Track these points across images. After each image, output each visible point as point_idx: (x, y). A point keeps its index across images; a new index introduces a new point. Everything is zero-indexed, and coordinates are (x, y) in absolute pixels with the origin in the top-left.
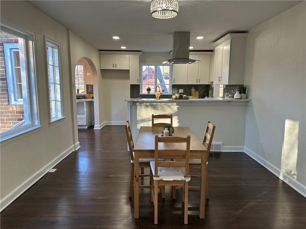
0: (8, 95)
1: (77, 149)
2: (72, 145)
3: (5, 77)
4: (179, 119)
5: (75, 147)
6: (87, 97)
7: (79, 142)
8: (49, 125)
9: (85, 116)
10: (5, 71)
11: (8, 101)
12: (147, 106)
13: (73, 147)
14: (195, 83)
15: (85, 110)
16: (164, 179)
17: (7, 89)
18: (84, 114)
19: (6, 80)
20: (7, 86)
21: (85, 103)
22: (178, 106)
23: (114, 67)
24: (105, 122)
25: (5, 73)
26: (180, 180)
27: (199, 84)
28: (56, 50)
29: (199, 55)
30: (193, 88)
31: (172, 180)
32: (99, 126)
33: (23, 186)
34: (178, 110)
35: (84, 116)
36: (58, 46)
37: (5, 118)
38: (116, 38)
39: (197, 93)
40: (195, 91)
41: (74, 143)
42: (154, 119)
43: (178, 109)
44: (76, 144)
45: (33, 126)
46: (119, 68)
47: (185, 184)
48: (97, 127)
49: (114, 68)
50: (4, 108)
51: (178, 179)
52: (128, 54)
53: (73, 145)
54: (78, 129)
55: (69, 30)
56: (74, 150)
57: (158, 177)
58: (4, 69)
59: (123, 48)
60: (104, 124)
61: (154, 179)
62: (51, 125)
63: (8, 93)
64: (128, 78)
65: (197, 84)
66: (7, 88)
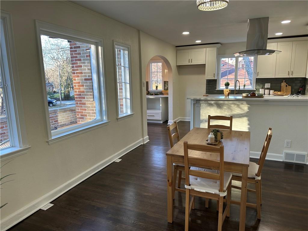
0: (93, 93)
1: (145, 143)
2: (140, 139)
3: (91, 78)
4: (249, 120)
5: (143, 141)
6: (164, 93)
7: (148, 136)
8: (117, 120)
9: (161, 111)
10: (91, 72)
11: (93, 97)
12: (211, 105)
13: (141, 141)
14: (286, 76)
15: (161, 105)
16: (195, 189)
17: (93, 88)
18: (160, 109)
19: (92, 80)
20: (92, 85)
21: (161, 99)
22: (249, 106)
23: (190, 62)
24: (180, 117)
25: (90, 74)
26: (214, 193)
27: (291, 77)
28: (126, 52)
29: (293, 41)
30: (284, 82)
31: (204, 191)
32: (173, 121)
33: (89, 172)
34: (248, 110)
35: (159, 111)
36: (128, 48)
37: (91, 112)
38: (186, 33)
39: (289, 88)
40: (287, 86)
41: (143, 137)
42: (211, 120)
43: (249, 108)
44: (144, 138)
45: (102, 121)
46: (194, 63)
47: (219, 199)
48: (171, 122)
49: (190, 64)
50: (90, 103)
51: (212, 192)
52: (204, 48)
53: (142, 139)
54: (147, 122)
55: (140, 31)
56: (142, 144)
57: (190, 185)
58: (90, 71)
59: (198, 42)
60: (179, 119)
61: (185, 187)
62: (118, 120)
63: (93, 91)
64: (204, 73)
65: (289, 77)
66: (92, 86)
